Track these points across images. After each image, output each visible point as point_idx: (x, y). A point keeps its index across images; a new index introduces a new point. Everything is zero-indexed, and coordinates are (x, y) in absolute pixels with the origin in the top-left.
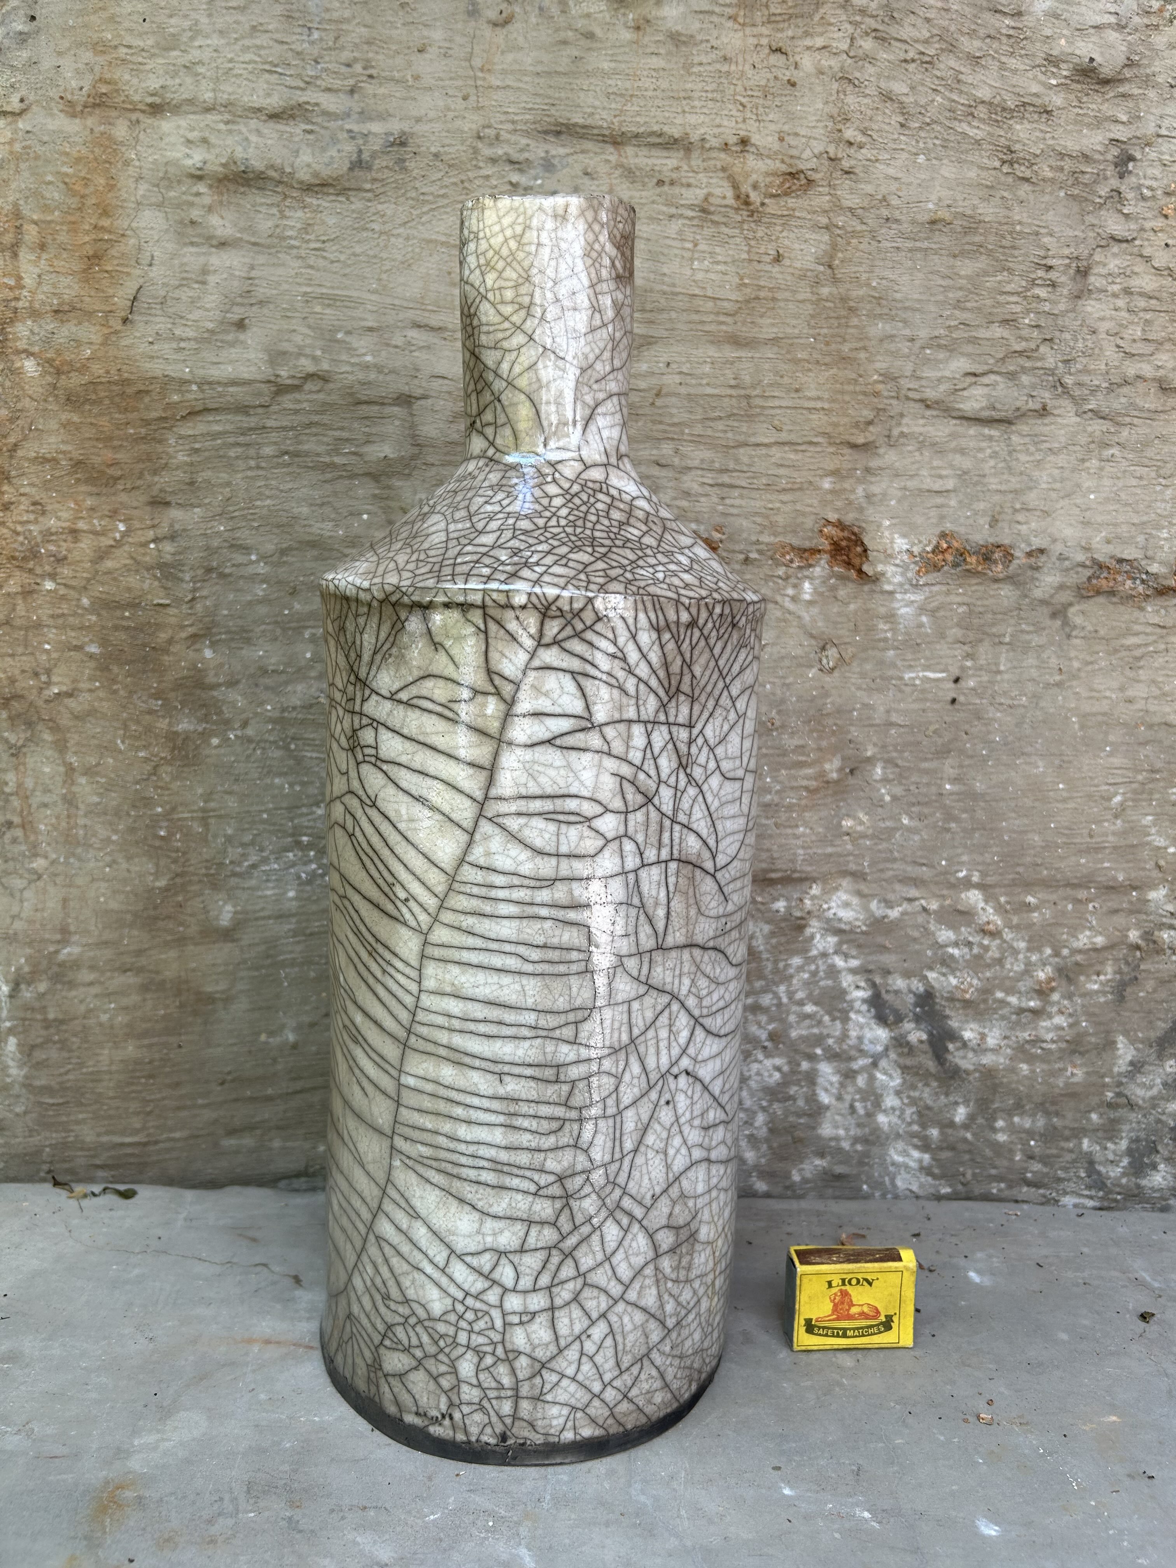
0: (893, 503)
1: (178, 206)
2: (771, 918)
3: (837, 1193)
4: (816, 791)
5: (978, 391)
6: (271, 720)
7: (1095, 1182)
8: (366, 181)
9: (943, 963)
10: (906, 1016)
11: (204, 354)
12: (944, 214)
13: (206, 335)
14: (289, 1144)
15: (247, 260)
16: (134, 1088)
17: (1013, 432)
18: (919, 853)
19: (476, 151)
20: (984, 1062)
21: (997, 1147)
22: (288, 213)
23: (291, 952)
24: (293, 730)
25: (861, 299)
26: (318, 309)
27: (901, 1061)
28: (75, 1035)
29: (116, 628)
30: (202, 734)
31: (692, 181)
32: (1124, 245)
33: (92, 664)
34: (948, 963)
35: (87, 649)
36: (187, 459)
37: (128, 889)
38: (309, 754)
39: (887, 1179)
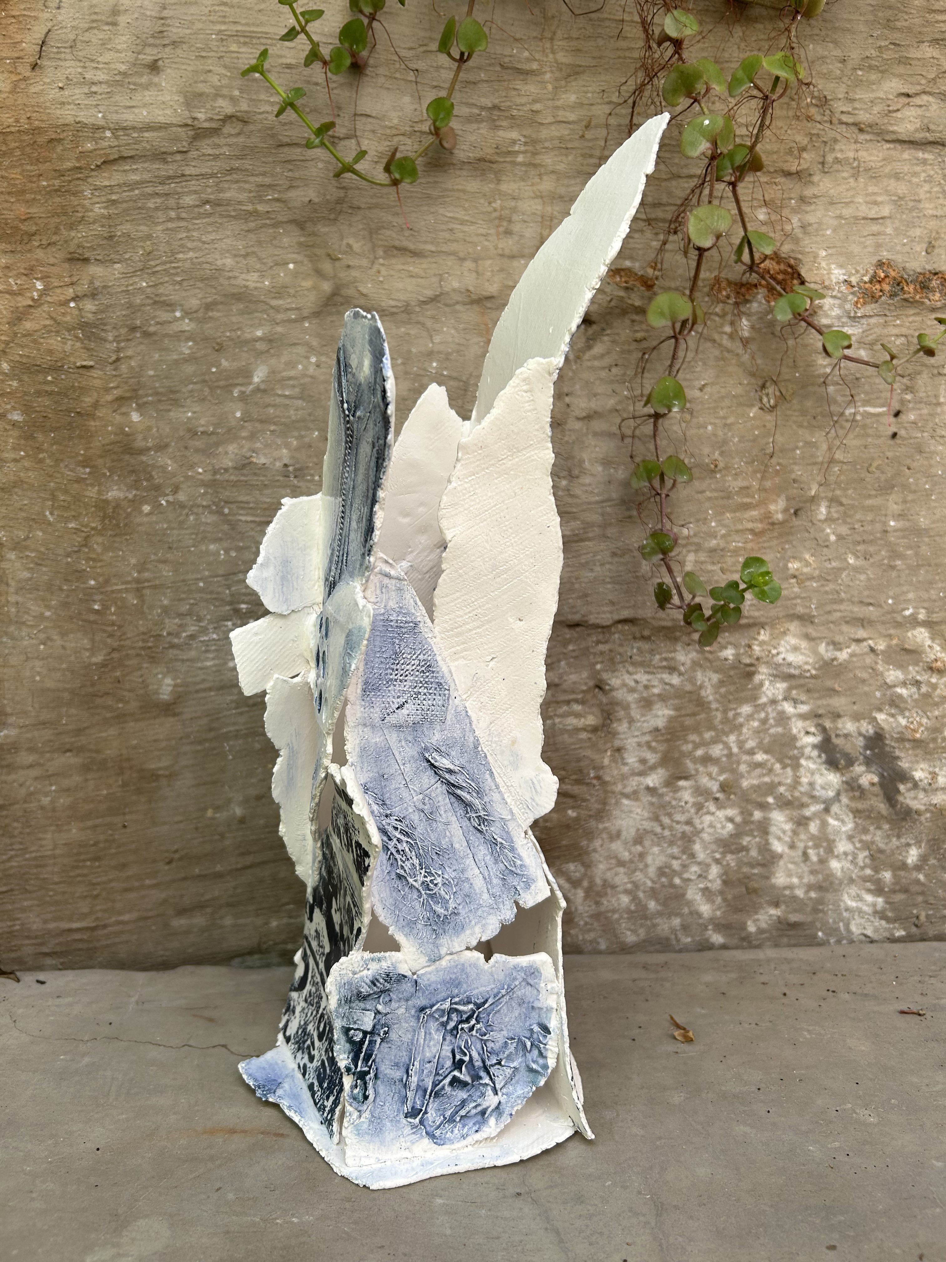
0: (828, 232)
2: (720, 667)
3: (792, 942)
4: (762, 533)
5: (910, 113)
6: (204, 484)
9: (892, 703)
10: (857, 759)
11: (117, 98)
13: (118, 78)
14: (241, 921)
18: (866, 593)
20: (935, 801)
23: (235, 724)
24: (227, 493)
26: (234, 47)
27: (853, 805)
28: (17, 820)
30: (133, 501)
33: (16, 433)
34: (896, 704)
35: (10, 417)
36: (105, 212)
37: (64, 666)
38: (243, 518)
39: (841, 924)
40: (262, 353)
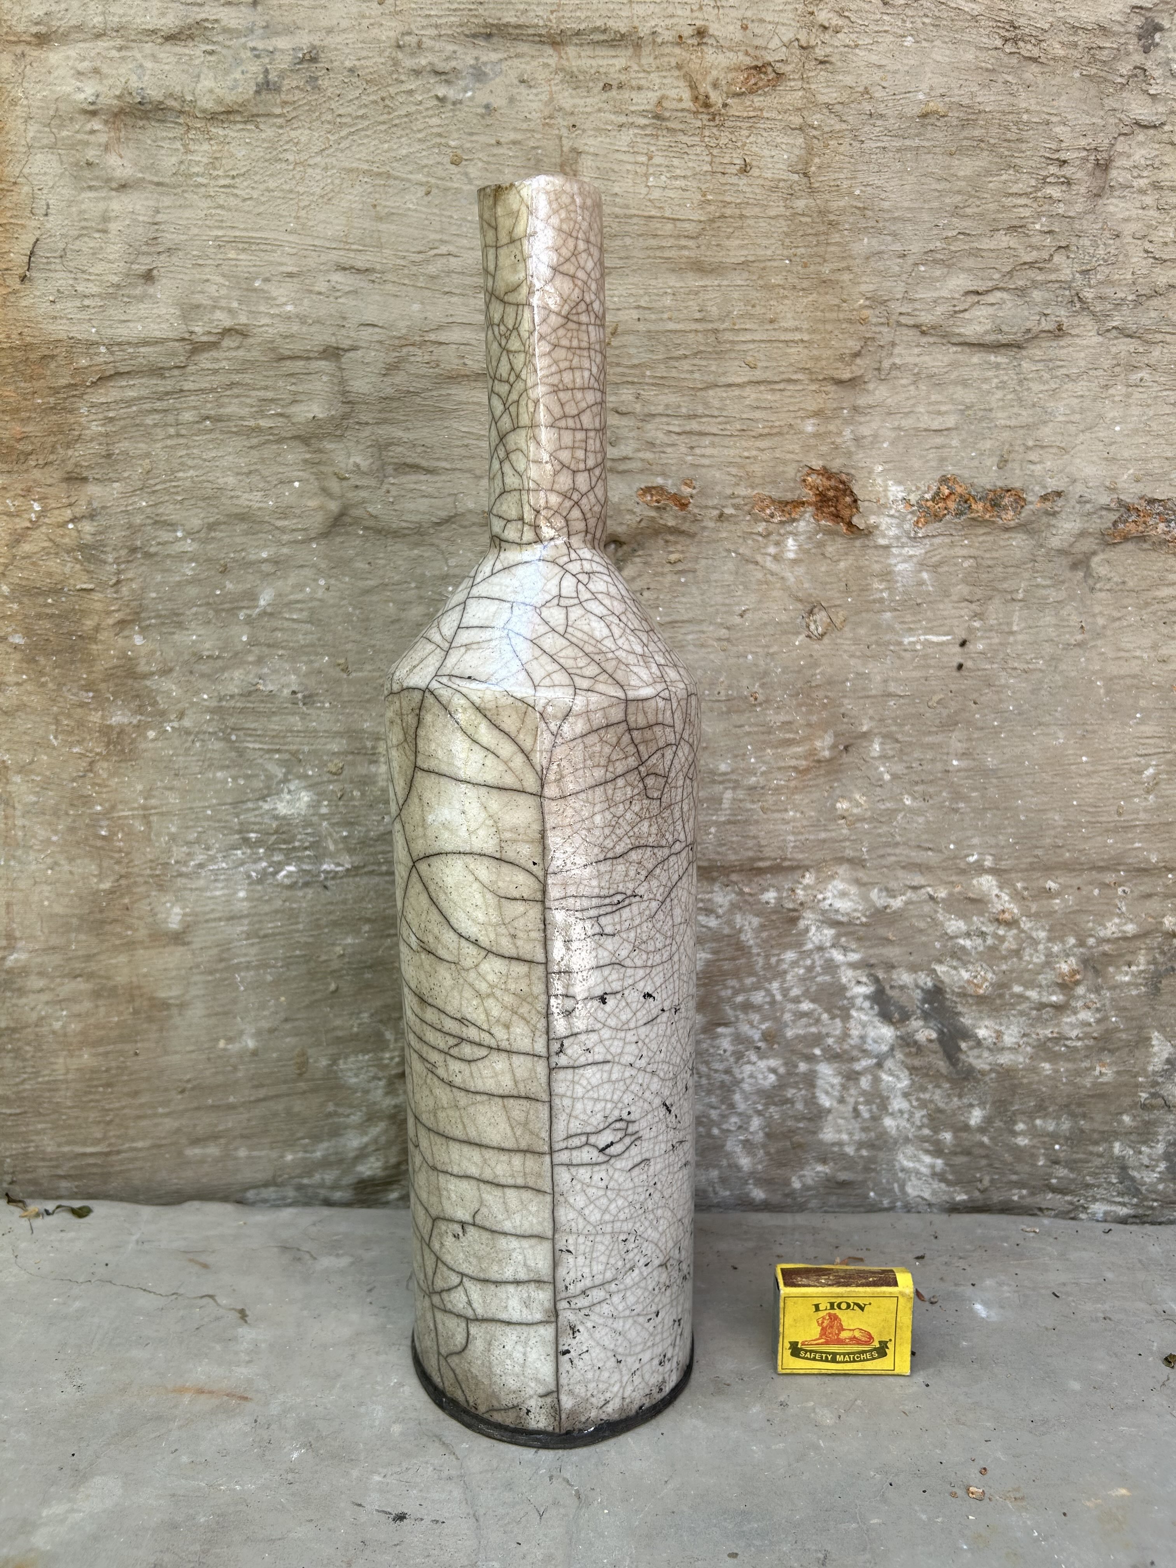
0: (885, 445)
1: (72, 147)
2: (761, 910)
3: (842, 1201)
4: (807, 770)
5: (981, 312)
6: (209, 710)
7: (1128, 1188)
8: (275, 105)
9: (954, 955)
10: (914, 1013)
11: (111, 311)
12: (936, 105)
13: (111, 290)
14: (255, 1153)
15: (151, 203)
16: (92, 1097)
17: (1024, 358)
18: (924, 837)
19: (396, 63)
20: (1001, 1061)
21: (1017, 1152)
22: (192, 147)
23: (245, 955)
24: (234, 720)
25: (843, 211)
26: (232, 255)
27: (909, 1061)
28: (29, 1044)
29: (39, 616)
30: (138, 726)
31: (643, 82)
32: (1152, 132)
33: (18, 656)
34: (959, 955)
35: (11, 640)
36: (102, 429)
37: (72, 891)
38: (251, 746)
39: (896, 1185)
40: (268, 575)
